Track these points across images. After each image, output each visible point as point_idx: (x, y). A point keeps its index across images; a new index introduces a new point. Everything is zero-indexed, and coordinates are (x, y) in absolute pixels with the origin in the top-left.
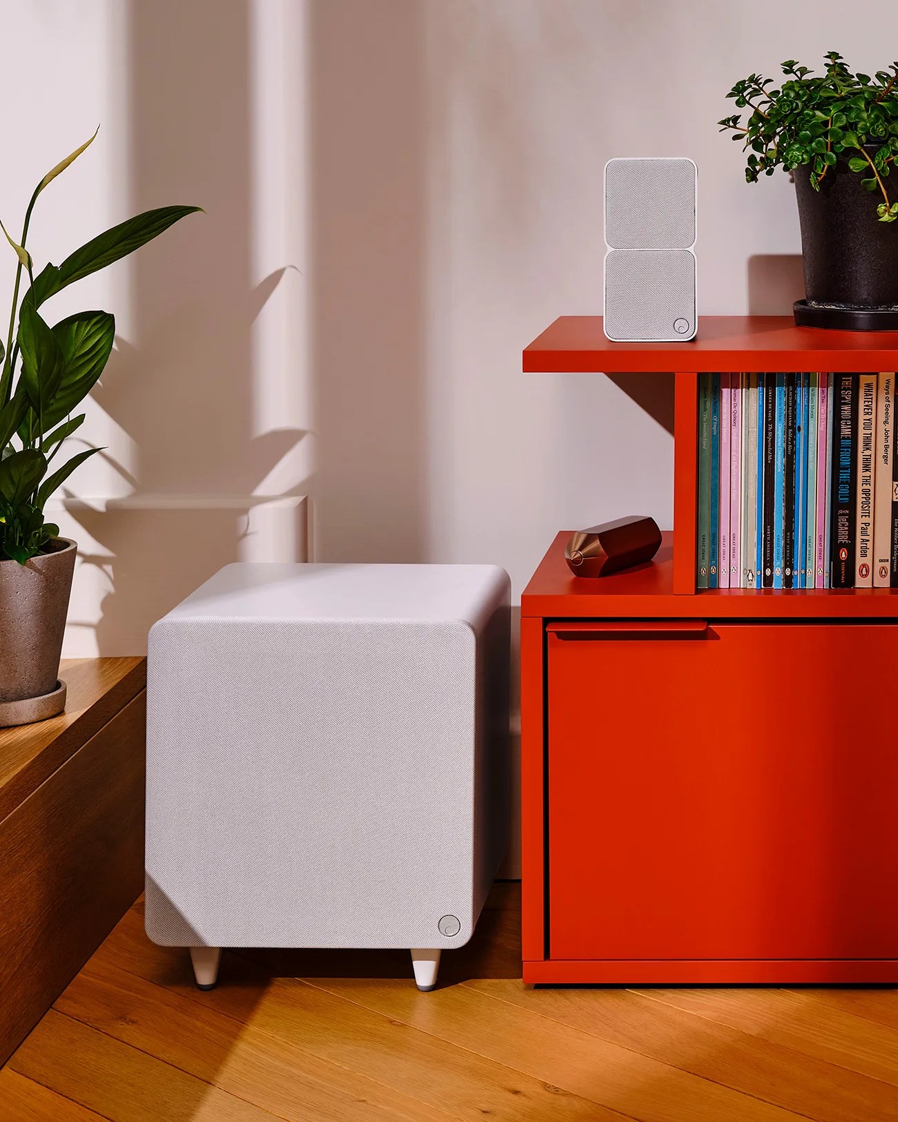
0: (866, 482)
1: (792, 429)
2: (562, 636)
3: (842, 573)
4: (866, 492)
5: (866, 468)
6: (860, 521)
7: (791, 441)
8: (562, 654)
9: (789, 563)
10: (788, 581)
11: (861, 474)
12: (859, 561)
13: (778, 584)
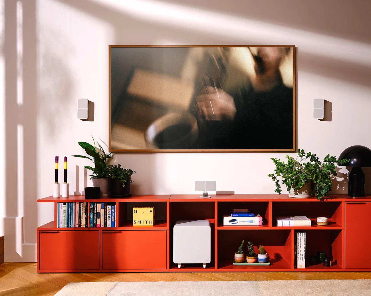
0: (82, 215)
1: (71, 209)
2: (42, 233)
3: (80, 225)
4: (82, 216)
5: (82, 214)
6: (81, 220)
7: (71, 210)
8: (41, 235)
9: (70, 224)
10: (70, 227)
11: (81, 214)
12: (81, 224)
13: (69, 227)
